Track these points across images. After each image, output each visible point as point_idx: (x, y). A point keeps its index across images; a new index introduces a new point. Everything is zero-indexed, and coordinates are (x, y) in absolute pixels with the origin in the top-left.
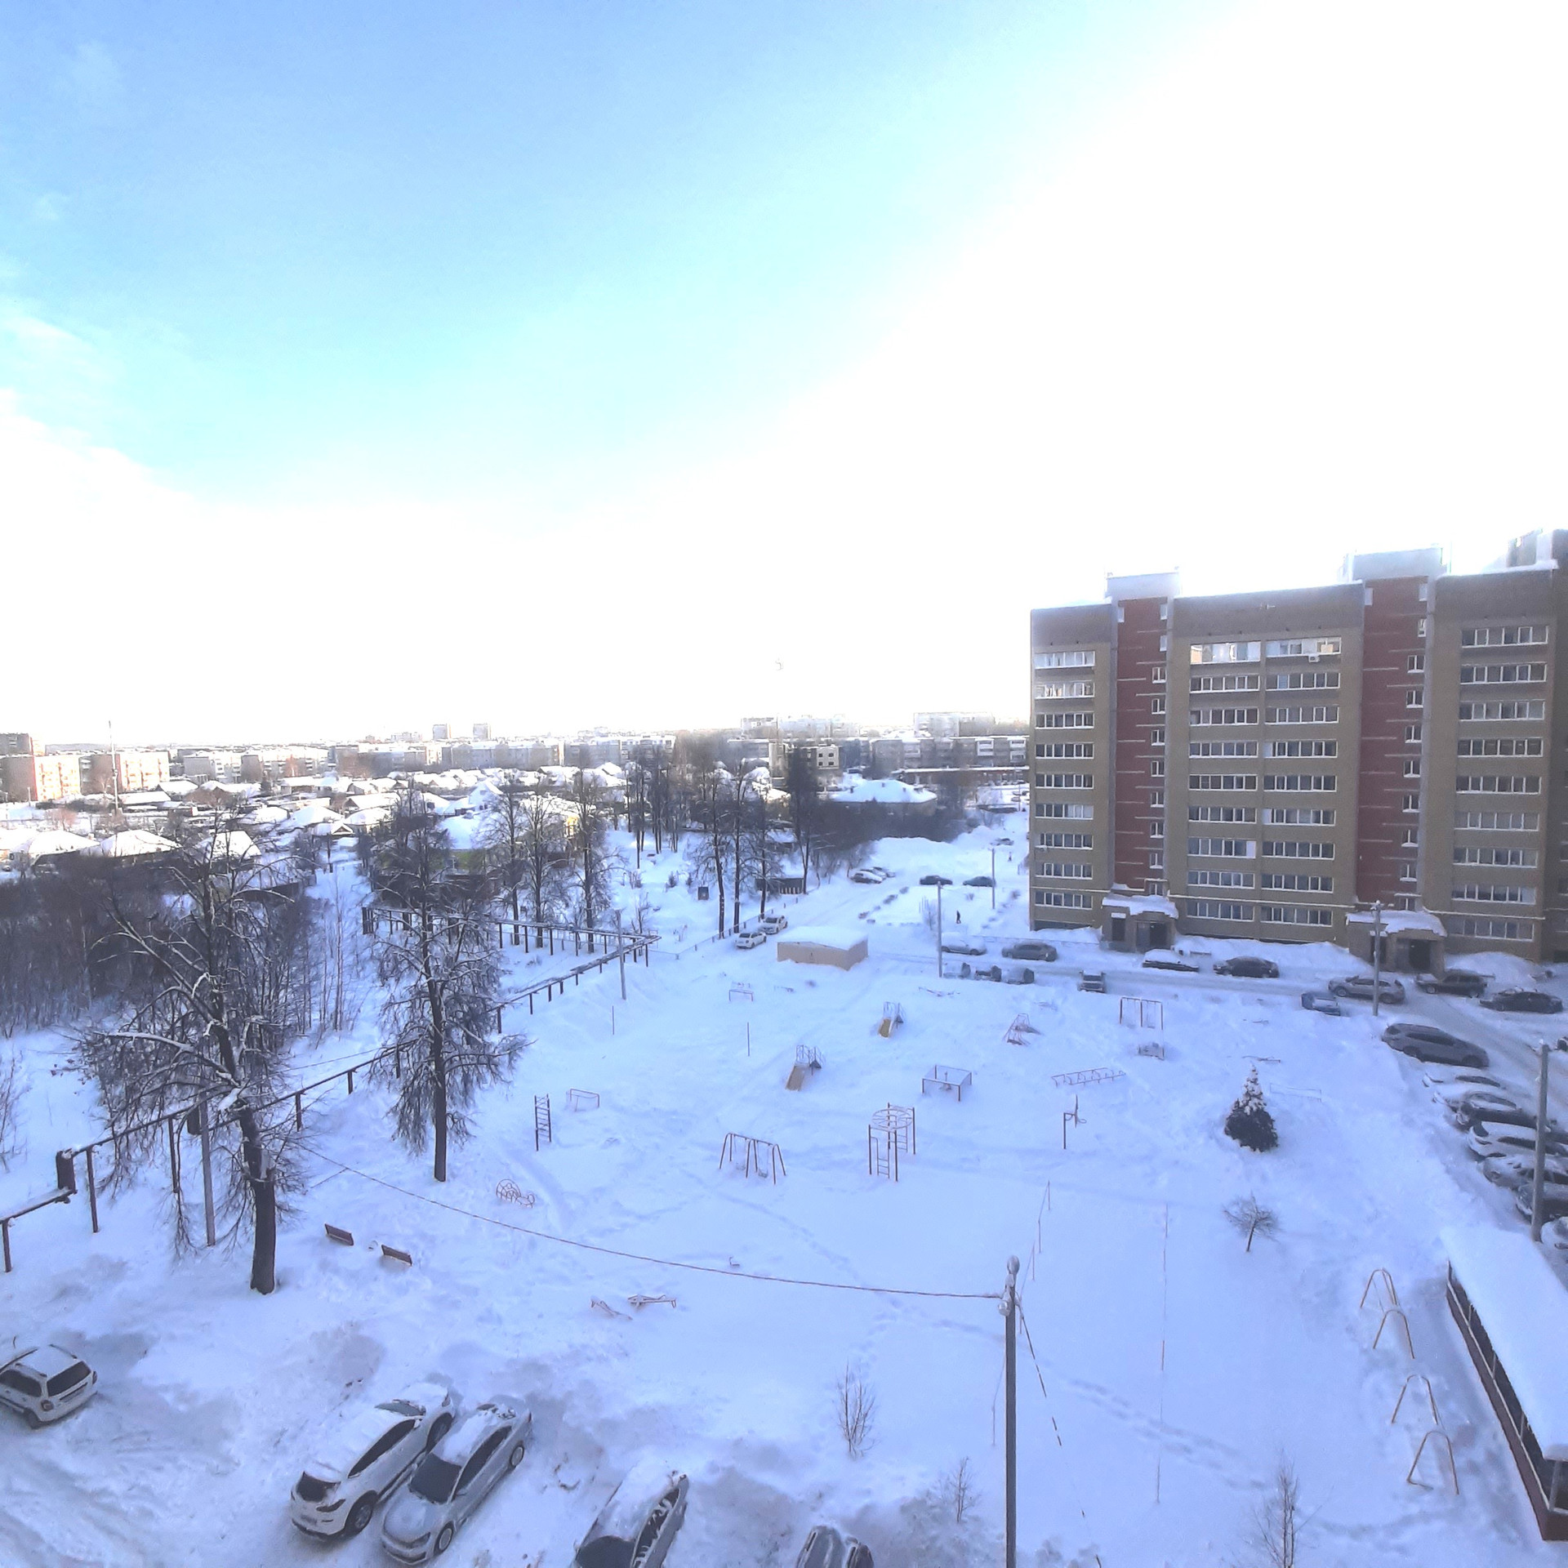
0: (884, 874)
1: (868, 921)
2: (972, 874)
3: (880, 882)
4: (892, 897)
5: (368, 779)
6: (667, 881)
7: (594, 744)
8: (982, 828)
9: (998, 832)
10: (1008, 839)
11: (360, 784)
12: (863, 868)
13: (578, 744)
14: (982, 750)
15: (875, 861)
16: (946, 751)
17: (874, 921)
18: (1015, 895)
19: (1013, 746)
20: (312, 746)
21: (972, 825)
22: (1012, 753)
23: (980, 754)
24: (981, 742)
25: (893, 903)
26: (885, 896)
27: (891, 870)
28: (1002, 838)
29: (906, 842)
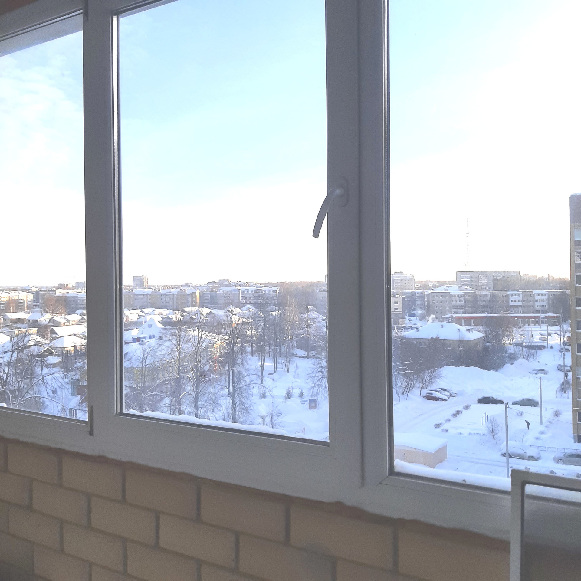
0: (448, 394)
1: (443, 430)
2: (519, 397)
3: (445, 400)
4: (458, 412)
5: (63, 315)
6: (284, 393)
7: (221, 292)
8: (521, 361)
9: (534, 364)
10: (543, 370)
11: (57, 318)
12: (432, 389)
13: (208, 292)
14: (512, 301)
15: (440, 383)
16: (484, 301)
17: (447, 431)
18: (557, 414)
19: (537, 298)
20: (23, 290)
21: (512, 358)
22: (537, 303)
23: (511, 303)
24: (512, 295)
25: (459, 416)
26: (453, 411)
27: (454, 391)
28: (539, 369)
29: (463, 369)
